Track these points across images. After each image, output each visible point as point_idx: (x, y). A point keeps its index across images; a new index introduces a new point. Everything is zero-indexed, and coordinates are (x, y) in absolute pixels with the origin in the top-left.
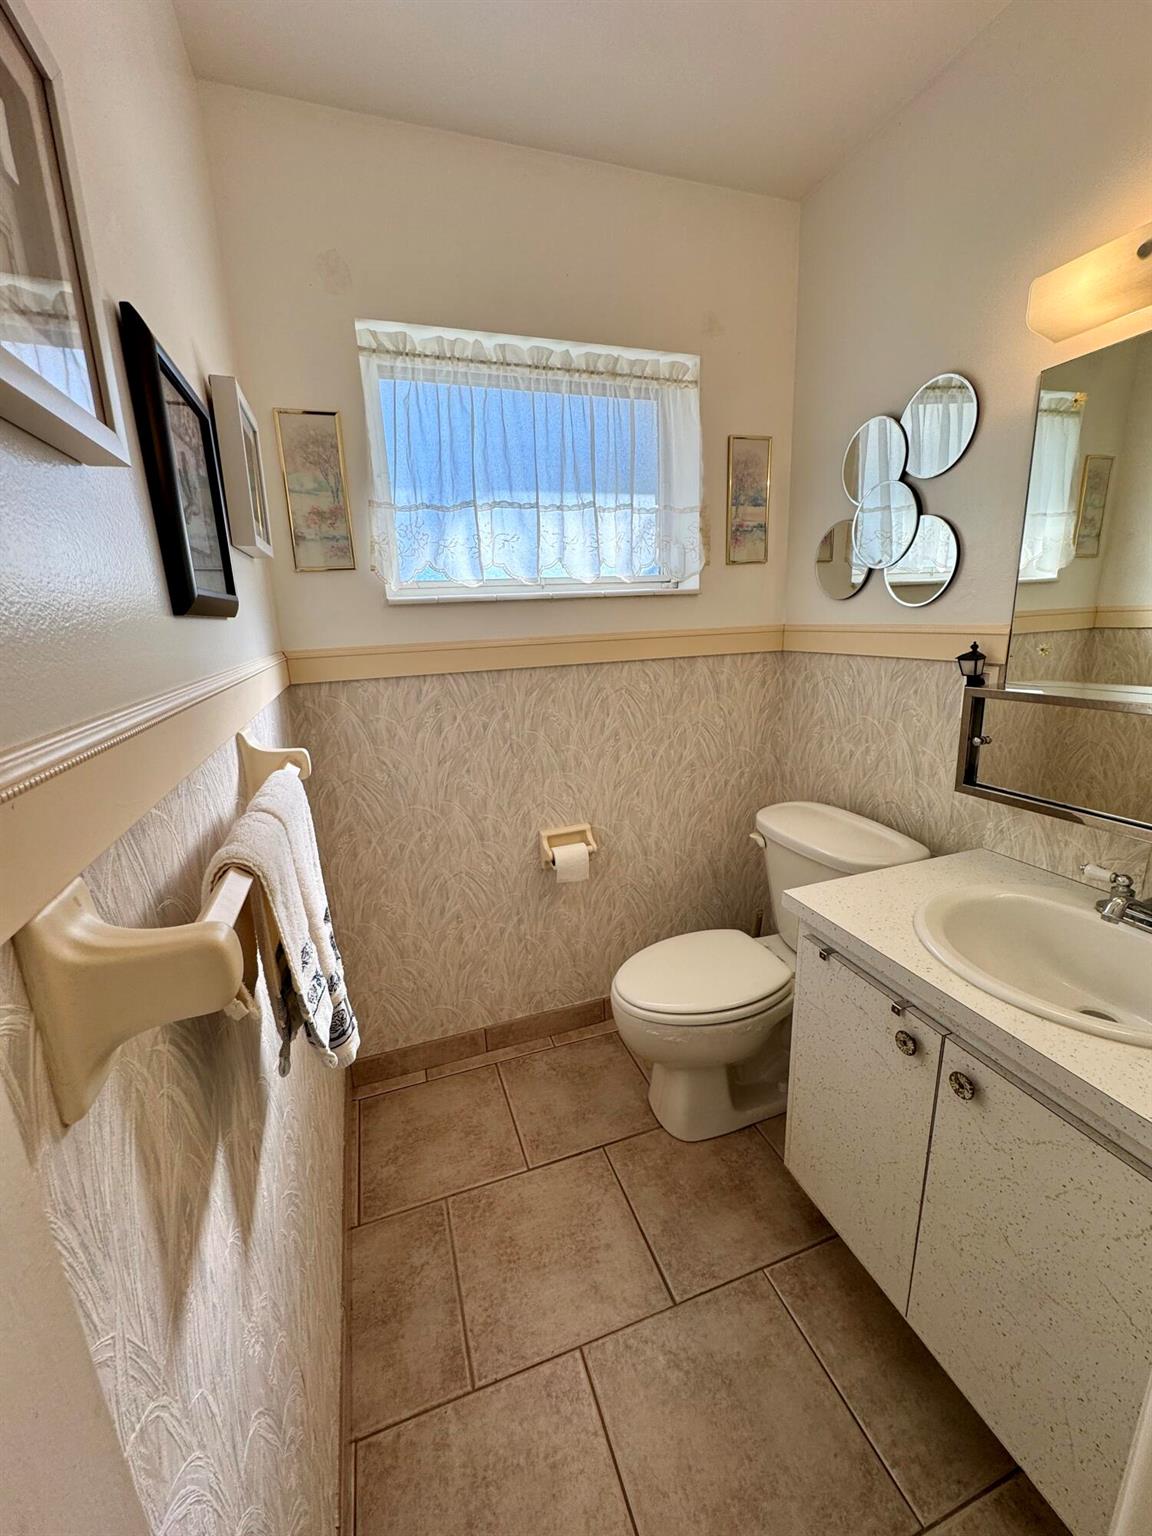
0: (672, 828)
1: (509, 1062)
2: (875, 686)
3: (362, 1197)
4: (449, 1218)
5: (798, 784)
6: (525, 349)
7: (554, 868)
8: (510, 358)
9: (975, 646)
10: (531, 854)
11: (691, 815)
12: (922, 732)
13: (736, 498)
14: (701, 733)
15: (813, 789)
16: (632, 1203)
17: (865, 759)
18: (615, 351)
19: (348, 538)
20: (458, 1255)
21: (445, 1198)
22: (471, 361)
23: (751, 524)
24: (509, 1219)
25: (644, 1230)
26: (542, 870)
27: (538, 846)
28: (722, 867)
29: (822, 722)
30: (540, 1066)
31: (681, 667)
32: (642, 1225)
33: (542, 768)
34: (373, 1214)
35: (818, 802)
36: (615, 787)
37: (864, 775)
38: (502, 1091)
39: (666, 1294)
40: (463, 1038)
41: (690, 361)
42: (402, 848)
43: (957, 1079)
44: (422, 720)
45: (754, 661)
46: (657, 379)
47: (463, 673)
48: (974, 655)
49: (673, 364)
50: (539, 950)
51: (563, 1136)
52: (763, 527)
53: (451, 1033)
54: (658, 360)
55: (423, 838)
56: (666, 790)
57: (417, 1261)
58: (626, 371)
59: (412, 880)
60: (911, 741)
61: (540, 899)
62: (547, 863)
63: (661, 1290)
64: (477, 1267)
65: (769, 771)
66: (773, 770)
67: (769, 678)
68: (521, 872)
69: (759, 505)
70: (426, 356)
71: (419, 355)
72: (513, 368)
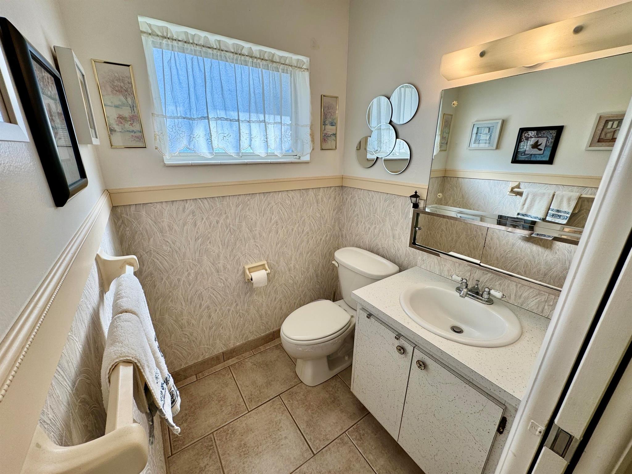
0: (300, 259)
1: (234, 364)
2: (378, 204)
3: (171, 441)
4: (215, 441)
5: (348, 239)
6: (230, 44)
7: (252, 282)
8: (223, 48)
9: (416, 192)
10: (241, 276)
11: (307, 253)
12: (396, 222)
13: (324, 122)
14: (311, 220)
15: (354, 241)
16: (293, 417)
17: (375, 231)
18: (273, 51)
19: (142, 131)
20: (222, 457)
21: (213, 433)
22: (203, 46)
23: (331, 133)
24: (242, 436)
25: (299, 427)
26: (246, 282)
27: (244, 272)
28: (320, 273)
29: (358, 215)
30: (249, 364)
31: (303, 193)
32: (298, 425)
33: (245, 239)
34: (178, 448)
35: (356, 247)
36: (277, 244)
37: (374, 237)
38: (233, 379)
39: (311, 452)
40: (213, 358)
41: (305, 59)
42: (179, 280)
43: (419, 363)
44: (187, 220)
45: (331, 190)
46: (291, 66)
47: (206, 198)
48: (416, 196)
49: (298, 60)
50: (246, 316)
51: (262, 394)
52: (335, 135)
53: (207, 357)
54: (292, 57)
55: (189, 274)
56: (298, 244)
57: (202, 465)
58: (278, 61)
59: (185, 294)
60: (392, 226)
61: (246, 294)
62: (248, 279)
63: (308, 451)
64: (231, 460)
65: (337, 234)
66: (338, 234)
67: (337, 197)
68: (237, 284)
69: (333, 125)
70: (179, 41)
71: (175, 40)
72: (225, 52)
